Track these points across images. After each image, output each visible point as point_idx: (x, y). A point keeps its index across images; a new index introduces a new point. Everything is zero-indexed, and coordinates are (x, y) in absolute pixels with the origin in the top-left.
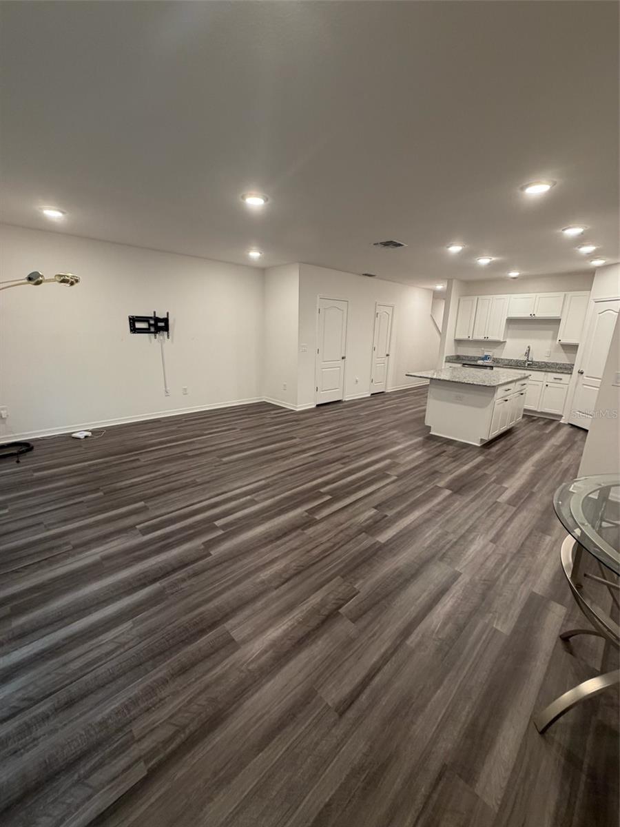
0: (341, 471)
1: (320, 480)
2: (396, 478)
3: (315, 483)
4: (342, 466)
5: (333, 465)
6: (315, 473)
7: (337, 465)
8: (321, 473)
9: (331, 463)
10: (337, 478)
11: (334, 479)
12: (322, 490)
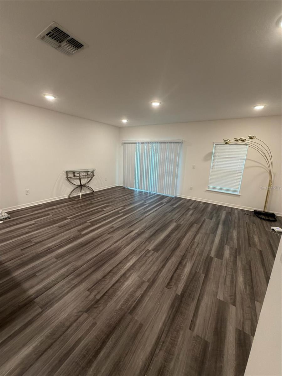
0: (114, 223)
1: (124, 217)
2: (88, 222)
3: (126, 216)
4: (114, 226)
5: (119, 226)
6: (127, 221)
7: (116, 226)
8: (124, 221)
9: (120, 227)
10: (117, 219)
11: (118, 219)
12: (122, 214)
